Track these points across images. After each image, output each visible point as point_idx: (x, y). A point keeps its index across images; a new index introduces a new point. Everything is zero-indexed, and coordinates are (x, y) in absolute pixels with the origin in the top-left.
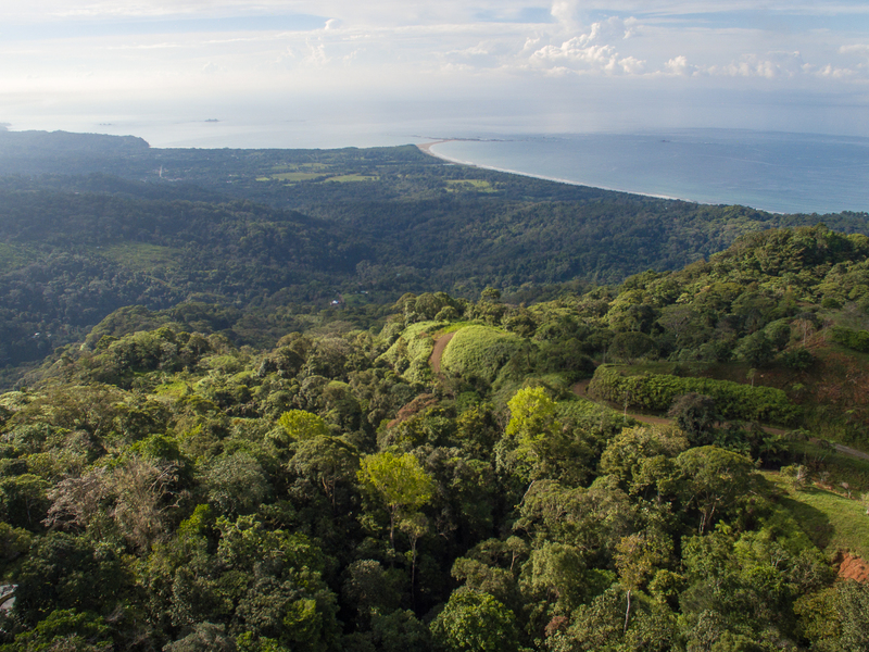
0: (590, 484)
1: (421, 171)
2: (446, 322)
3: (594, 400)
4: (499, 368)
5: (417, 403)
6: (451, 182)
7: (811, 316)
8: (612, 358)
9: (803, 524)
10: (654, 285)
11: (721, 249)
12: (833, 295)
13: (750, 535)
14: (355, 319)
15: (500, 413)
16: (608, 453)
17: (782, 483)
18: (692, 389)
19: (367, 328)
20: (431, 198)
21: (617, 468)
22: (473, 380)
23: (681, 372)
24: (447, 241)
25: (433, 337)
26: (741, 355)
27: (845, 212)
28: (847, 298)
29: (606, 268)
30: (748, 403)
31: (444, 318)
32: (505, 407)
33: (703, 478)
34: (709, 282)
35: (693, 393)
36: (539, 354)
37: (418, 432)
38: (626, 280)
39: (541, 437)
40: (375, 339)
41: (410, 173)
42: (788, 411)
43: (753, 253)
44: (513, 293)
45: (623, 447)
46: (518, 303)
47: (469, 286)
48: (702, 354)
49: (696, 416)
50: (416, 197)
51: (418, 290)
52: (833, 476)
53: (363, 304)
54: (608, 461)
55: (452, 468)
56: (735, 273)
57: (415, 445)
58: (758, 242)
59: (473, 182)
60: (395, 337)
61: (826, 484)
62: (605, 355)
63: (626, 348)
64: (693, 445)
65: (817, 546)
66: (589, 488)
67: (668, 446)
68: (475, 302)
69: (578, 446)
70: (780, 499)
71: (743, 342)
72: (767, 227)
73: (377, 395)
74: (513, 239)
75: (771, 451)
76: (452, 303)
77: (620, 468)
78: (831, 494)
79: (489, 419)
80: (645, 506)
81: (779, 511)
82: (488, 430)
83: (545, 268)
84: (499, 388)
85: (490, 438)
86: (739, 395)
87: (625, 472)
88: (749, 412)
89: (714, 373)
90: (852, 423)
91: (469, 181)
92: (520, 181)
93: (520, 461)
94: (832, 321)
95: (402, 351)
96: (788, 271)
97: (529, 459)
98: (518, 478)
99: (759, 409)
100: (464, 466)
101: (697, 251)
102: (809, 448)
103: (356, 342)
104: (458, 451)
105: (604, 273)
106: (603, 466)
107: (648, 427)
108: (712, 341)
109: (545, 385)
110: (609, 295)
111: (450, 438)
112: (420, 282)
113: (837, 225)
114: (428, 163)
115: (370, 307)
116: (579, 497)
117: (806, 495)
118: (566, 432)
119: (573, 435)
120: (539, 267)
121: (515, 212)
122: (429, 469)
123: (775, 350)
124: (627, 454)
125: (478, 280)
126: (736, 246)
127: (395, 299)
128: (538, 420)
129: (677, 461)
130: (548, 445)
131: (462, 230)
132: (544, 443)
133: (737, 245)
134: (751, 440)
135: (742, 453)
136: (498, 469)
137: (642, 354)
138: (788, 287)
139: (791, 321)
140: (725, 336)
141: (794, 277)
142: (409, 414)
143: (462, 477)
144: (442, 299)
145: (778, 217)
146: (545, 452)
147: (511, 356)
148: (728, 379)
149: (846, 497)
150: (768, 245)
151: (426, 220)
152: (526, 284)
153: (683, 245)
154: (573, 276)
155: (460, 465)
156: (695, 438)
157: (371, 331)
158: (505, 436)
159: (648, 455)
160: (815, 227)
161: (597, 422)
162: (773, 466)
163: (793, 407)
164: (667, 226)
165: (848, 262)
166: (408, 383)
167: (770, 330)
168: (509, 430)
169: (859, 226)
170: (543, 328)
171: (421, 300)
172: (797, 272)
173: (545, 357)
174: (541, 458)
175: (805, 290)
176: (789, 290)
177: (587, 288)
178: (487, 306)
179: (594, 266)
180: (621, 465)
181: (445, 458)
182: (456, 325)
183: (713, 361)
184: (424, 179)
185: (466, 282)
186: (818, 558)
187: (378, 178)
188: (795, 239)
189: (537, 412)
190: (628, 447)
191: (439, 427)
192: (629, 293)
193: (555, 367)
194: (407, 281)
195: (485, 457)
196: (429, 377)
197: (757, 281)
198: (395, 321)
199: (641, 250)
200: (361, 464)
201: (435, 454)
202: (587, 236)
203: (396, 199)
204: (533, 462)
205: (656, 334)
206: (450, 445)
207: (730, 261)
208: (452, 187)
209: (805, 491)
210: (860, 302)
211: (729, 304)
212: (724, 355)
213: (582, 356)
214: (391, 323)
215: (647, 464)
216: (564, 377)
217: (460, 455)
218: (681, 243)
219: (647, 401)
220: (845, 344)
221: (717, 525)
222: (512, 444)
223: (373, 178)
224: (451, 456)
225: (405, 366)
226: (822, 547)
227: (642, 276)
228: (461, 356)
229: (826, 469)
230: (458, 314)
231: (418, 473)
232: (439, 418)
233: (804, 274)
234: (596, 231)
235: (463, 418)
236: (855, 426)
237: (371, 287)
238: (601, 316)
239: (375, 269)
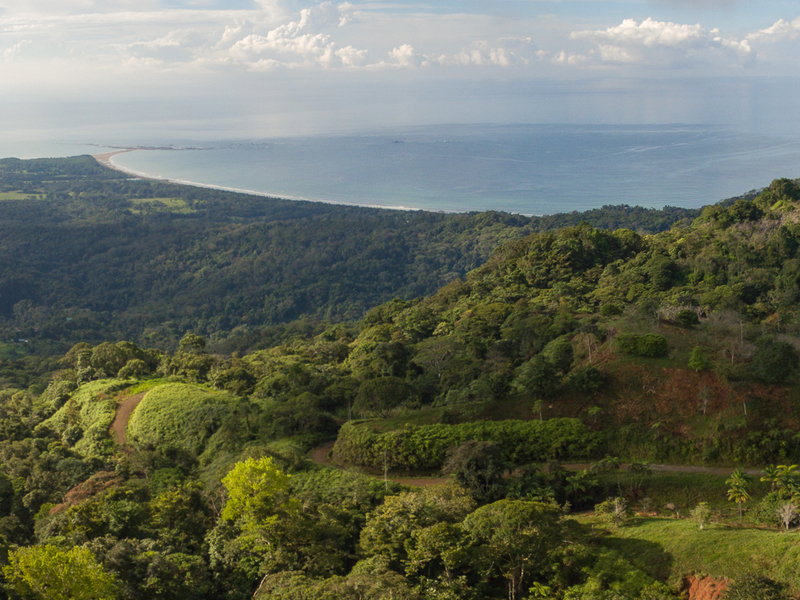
0: (348, 569)
1: (99, 187)
2: (133, 380)
3: (342, 467)
4: (208, 437)
5: (92, 483)
6: (137, 201)
7: (592, 328)
8: (361, 413)
9: (636, 561)
10: (404, 317)
11: (478, 264)
12: (611, 300)
13: (576, 590)
14: (9, 375)
15: (212, 494)
16: (370, 530)
17: (600, 523)
18: (469, 437)
19: (25, 387)
20: (112, 222)
21: (383, 546)
22: (172, 453)
23: (451, 419)
24: (132, 275)
25: (116, 399)
26: (521, 387)
27: (605, 207)
28: (625, 301)
29: (341, 301)
30: (541, 441)
31: (130, 374)
32: (218, 486)
33: (502, 539)
34: (470, 306)
35: (471, 442)
36: (261, 415)
37: (94, 520)
38: (368, 314)
39: (272, 520)
40: (36, 401)
41: (85, 190)
42: (589, 441)
43: (515, 266)
44: (222, 340)
45: (388, 520)
46: (228, 352)
47: (164, 333)
48: (474, 392)
49: (478, 468)
50: (92, 220)
51: (96, 338)
52: (655, 500)
53: (21, 356)
54: (371, 539)
55: (145, 565)
56: (499, 290)
57: (90, 536)
58: (520, 251)
59: (166, 201)
60: (63, 400)
61: (650, 511)
62: (350, 410)
63: (377, 399)
64: (480, 502)
65: (658, 579)
66: (349, 576)
67: (449, 509)
68: (172, 353)
69: (326, 526)
70: (603, 541)
71: (521, 371)
72: (527, 233)
73: (36, 472)
74: (219, 271)
75: (579, 490)
76: (140, 356)
77: (388, 546)
78: (658, 519)
79: (197, 502)
80: (431, 585)
81: (605, 554)
82: (196, 516)
83: (262, 306)
84: (208, 462)
85: (199, 525)
86: (527, 435)
87: (395, 550)
88: (543, 451)
89: (493, 413)
90: (661, 438)
91: (159, 200)
92: (224, 198)
93: (246, 552)
94: (615, 330)
95: (73, 416)
96: (558, 281)
97: (257, 548)
98: (244, 573)
99: (554, 446)
100: (162, 561)
101: (450, 269)
102: (622, 476)
103: (10, 404)
104: (153, 543)
105: (339, 307)
106: (364, 547)
107: (419, 491)
108: (483, 375)
109: (273, 454)
110: (348, 335)
111: (141, 528)
112: (98, 328)
113: (600, 222)
114: (107, 178)
115: (31, 359)
116: (335, 587)
117: (631, 529)
118: (307, 510)
119: (317, 513)
120: (254, 305)
121: (220, 237)
122: (110, 567)
123: (559, 374)
124: (395, 528)
125: (174, 325)
126: (497, 259)
127: (64, 350)
128: (266, 500)
129: (464, 525)
130: (283, 529)
131: (152, 262)
132: (277, 527)
133: (496, 257)
134: (552, 482)
135: (544, 500)
136: (213, 563)
137: (399, 402)
138: (561, 299)
139: (572, 337)
140: (498, 367)
141: (566, 287)
142: (82, 497)
143: (160, 575)
144: (126, 350)
145: (537, 220)
146: (279, 537)
147: (224, 419)
148: (511, 418)
149: (676, 519)
150: (531, 253)
151: (105, 249)
152: (238, 328)
153: (433, 264)
154: (300, 313)
155: (156, 562)
156: (483, 494)
157: (30, 391)
158: (222, 521)
159: (424, 525)
160: (578, 227)
161: (350, 494)
162: (587, 506)
163: (593, 434)
164: (411, 244)
165: (619, 261)
166: (81, 458)
167: (550, 351)
168: (226, 514)
169: (622, 220)
170: (265, 382)
171: (99, 352)
172: (568, 280)
173: (269, 419)
174: (275, 546)
175: (580, 299)
176: (562, 303)
177: (317, 329)
178: (189, 358)
179: (325, 300)
180: (390, 542)
181: (135, 553)
182: (146, 384)
183: (489, 399)
184: (103, 198)
185: (158, 328)
186: (663, 591)
187: (44, 196)
188: (559, 243)
189: (265, 489)
190: (396, 519)
191: (125, 514)
192: (374, 329)
193: (285, 431)
194: (80, 328)
195: (193, 550)
196: (109, 450)
197: (525, 296)
198: (64, 378)
199: (382, 275)
200: (10, 558)
201: (120, 548)
202: (314, 263)
203: (66, 223)
204: (265, 552)
205: (413, 377)
206: (142, 536)
207: (492, 278)
208: (139, 207)
209: (628, 525)
210: (639, 303)
211: (497, 328)
212: (502, 389)
213: (320, 413)
214: (59, 381)
215: (425, 535)
216: (298, 442)
217: (156, 548)
218: (430, 262)
219: (412, 459)
220: (634, 353)
221: (531, 589)
222: (231, 531)
223: (38, 196)
224: (143, 549)
225: (77, 435)
226: (664, 579)
227: (387, 307)
228: (155, 422)
229: (645, 495)
230: (149, 369)
231: (94, 571)
232: (125, 502)
233: (576, 282)
234: (324, 255)
235: (160, 501)
236: (665, 439)
237: (32, 334)
238: (341, 361)
239: (38, 312)
